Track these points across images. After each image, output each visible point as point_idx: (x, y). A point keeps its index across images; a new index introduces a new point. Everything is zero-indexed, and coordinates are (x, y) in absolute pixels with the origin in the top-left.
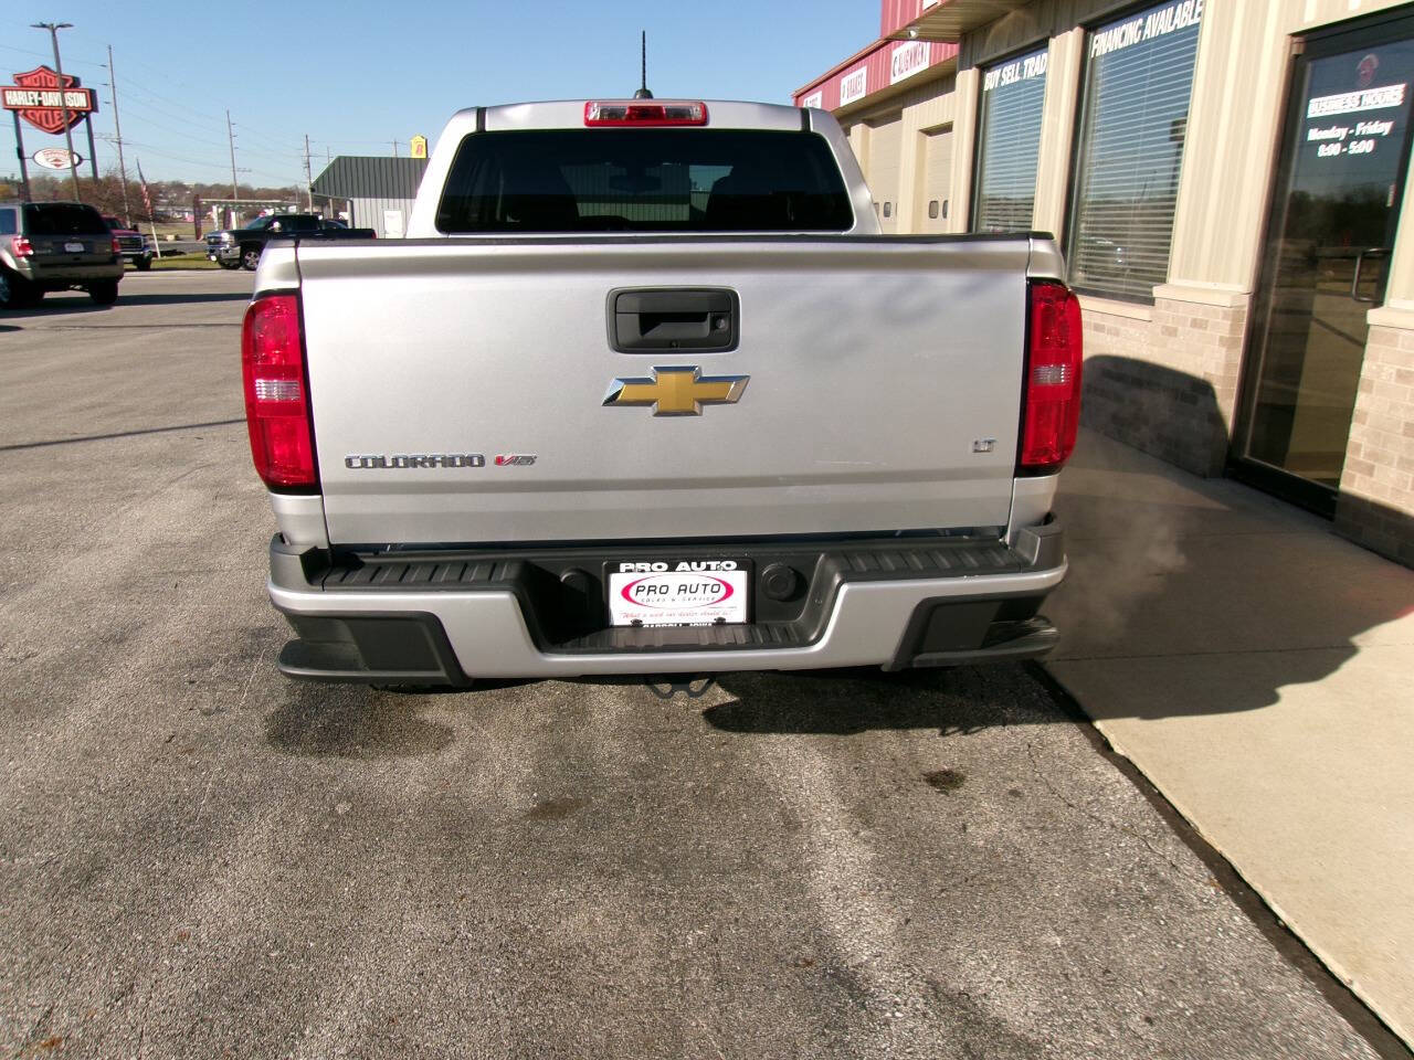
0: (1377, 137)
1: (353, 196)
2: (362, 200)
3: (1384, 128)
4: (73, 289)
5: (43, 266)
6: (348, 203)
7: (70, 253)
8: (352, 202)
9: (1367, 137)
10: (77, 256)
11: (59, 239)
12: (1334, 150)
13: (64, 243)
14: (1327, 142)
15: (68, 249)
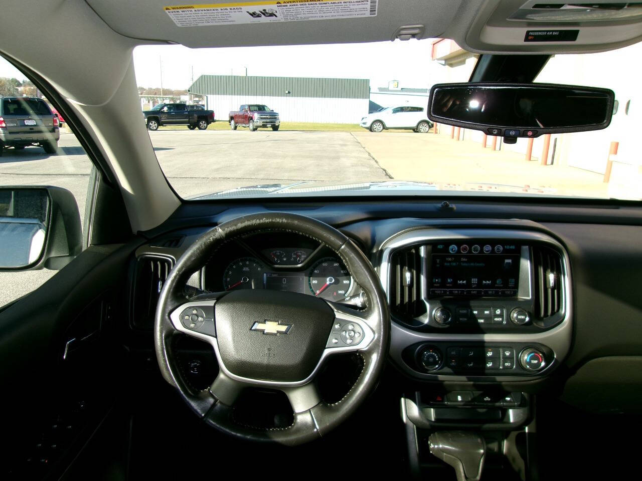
1: (208, 94)
2: (212, 95)
4: (33, 145)
5: (10, 133)
6: (206, 97)
7: (27, 125)
8: (207, 97)
10: (31, 127)
11: (22, 117)
13: (24, 120)
15: (26, 124)
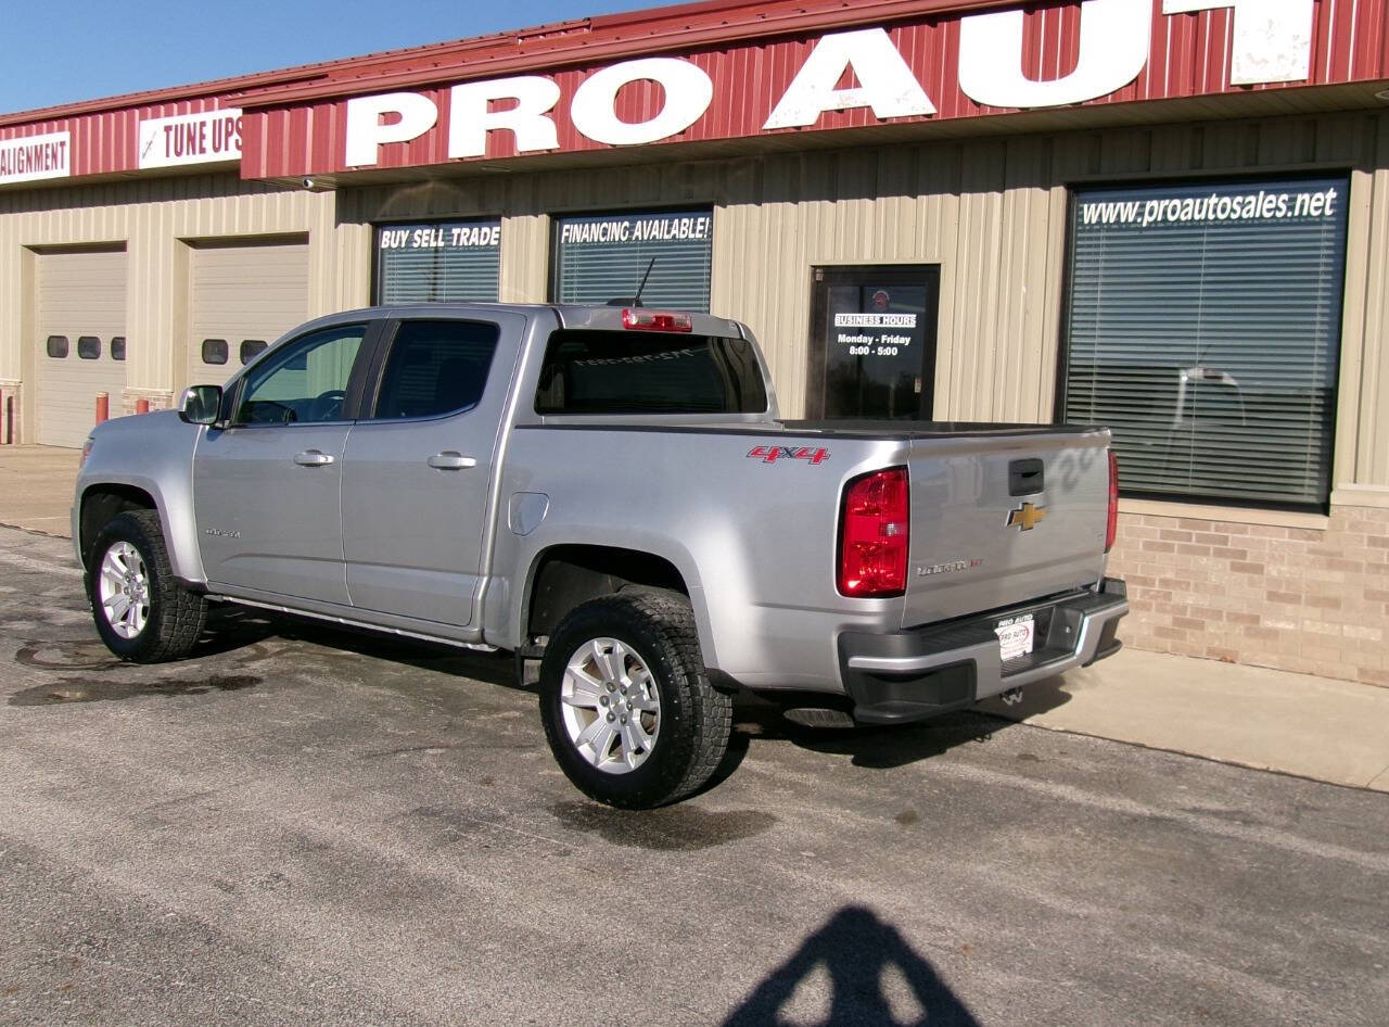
0: (900, 346)
3: (906, 341)
9: (892, 345)
12: (865, 351)
14: (858, 345)
